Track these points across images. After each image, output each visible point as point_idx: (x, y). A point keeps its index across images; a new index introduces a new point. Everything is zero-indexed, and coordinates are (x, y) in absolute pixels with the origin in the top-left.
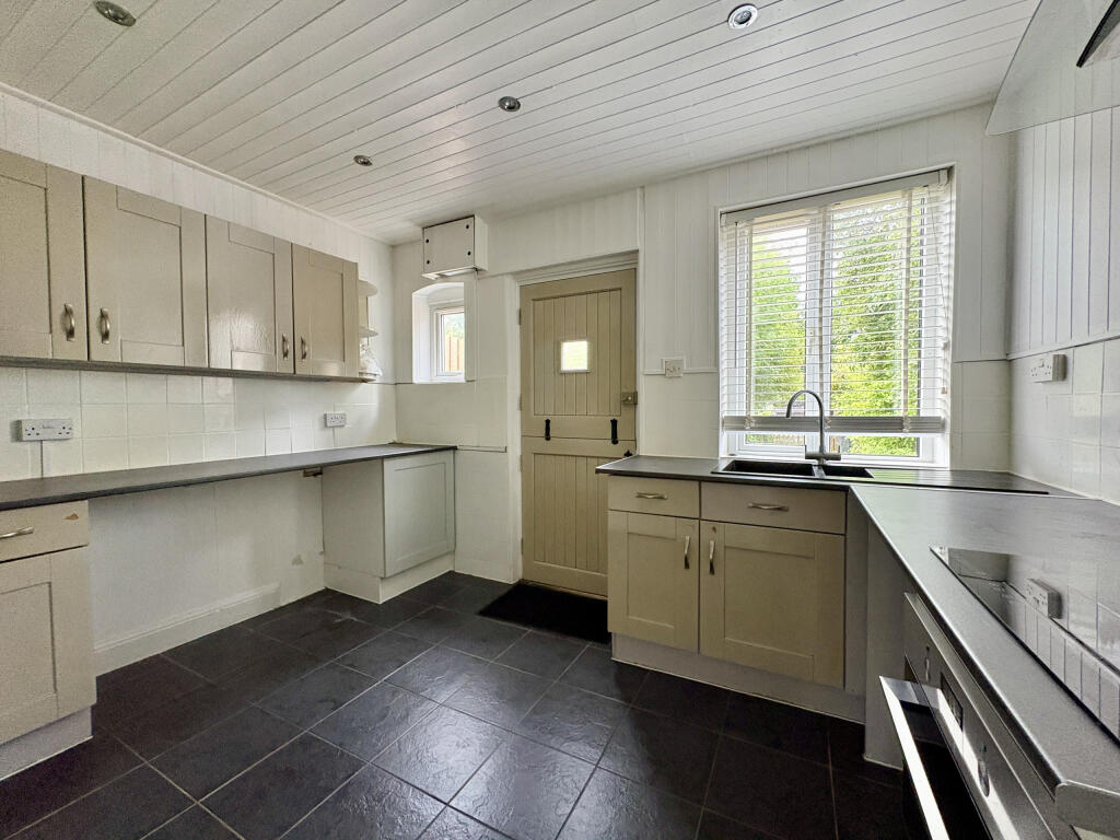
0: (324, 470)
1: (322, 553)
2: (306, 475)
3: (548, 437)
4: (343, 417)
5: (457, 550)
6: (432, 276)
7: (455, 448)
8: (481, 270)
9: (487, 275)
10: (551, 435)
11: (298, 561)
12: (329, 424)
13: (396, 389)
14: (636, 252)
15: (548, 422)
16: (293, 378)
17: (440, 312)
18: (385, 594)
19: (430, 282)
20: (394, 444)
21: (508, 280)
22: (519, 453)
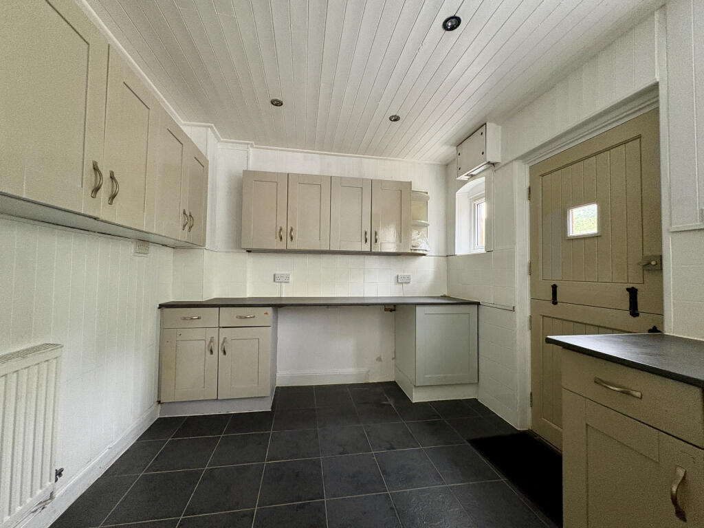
0: (397, 308)
1: (393, 359)
2: (386, 310)
3: (555, 302)
4: (409, 277)
5: (479, 383)
6: (463, 177)
7: (478, 304)
8: (497, 163)
9: (501, 165)
10: (558, 299)
11: (379, 359)
12: (399, 281)
13: (447, 261)
14: (656, 86)
15: (554, 287)
16: (370, 253)
17: (476, 202)
18: (417, 397)
19: (464, 182)
20: (444, 297)
21: (516, 165)
22: (528, 314)
